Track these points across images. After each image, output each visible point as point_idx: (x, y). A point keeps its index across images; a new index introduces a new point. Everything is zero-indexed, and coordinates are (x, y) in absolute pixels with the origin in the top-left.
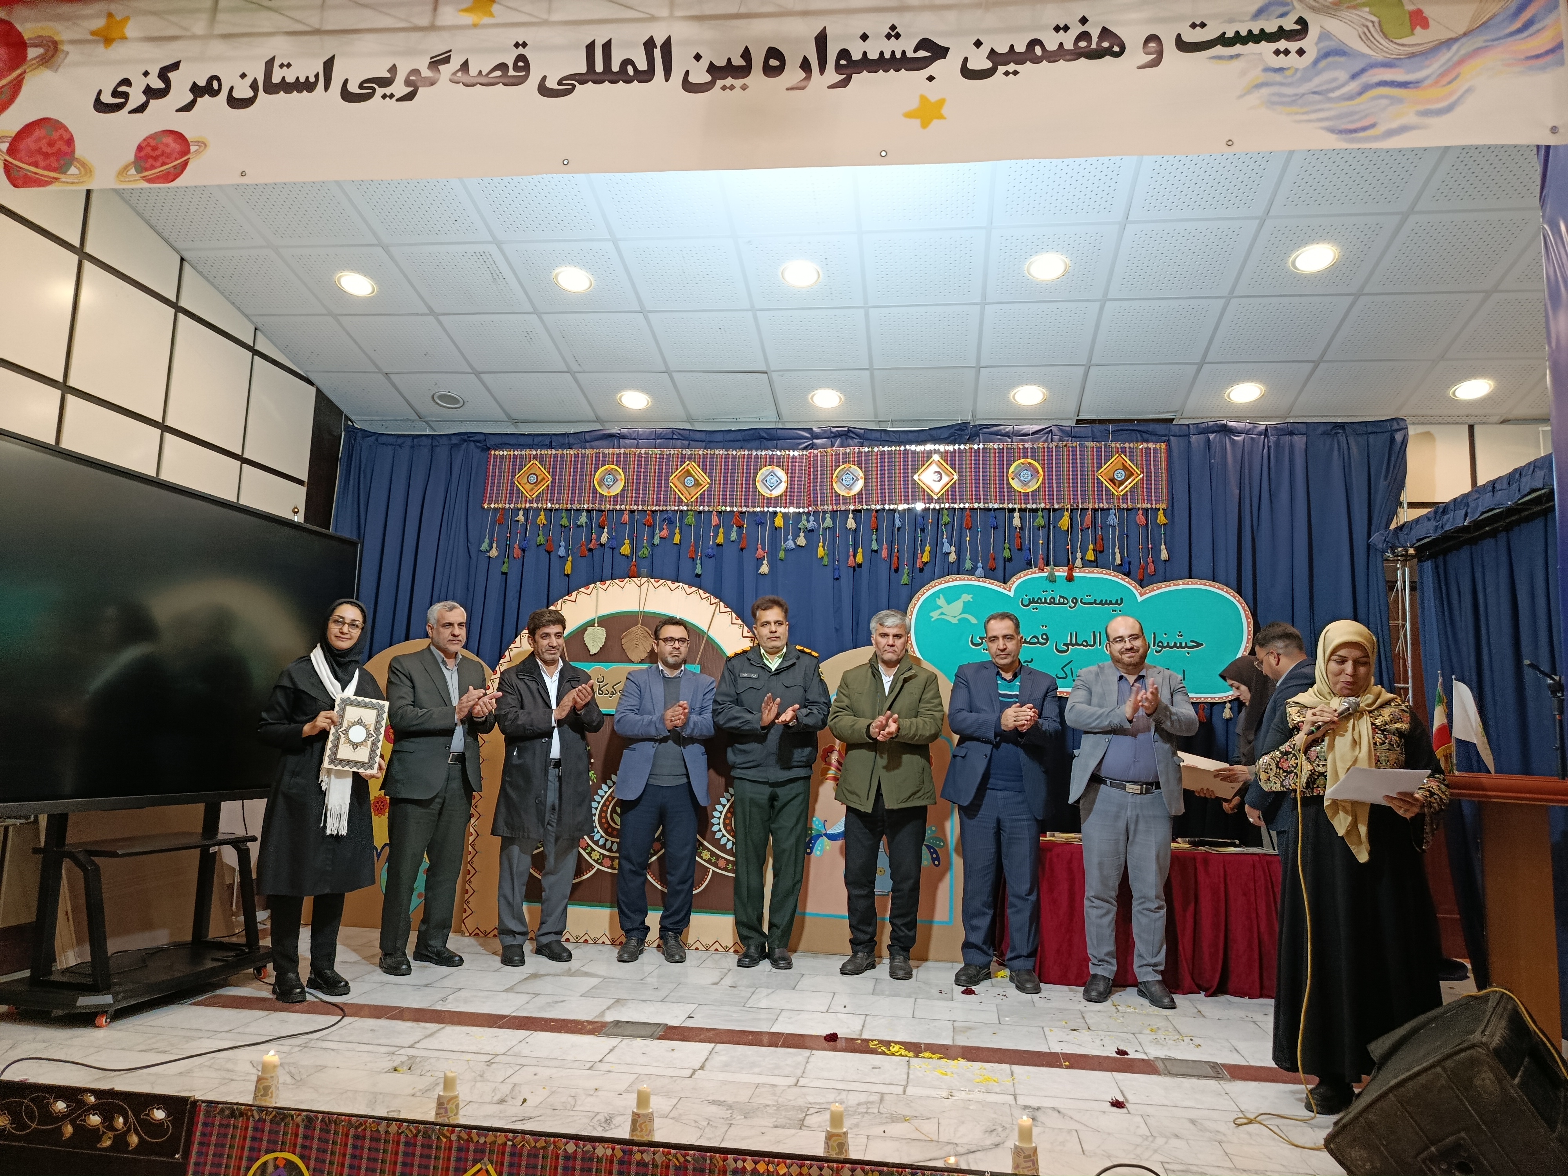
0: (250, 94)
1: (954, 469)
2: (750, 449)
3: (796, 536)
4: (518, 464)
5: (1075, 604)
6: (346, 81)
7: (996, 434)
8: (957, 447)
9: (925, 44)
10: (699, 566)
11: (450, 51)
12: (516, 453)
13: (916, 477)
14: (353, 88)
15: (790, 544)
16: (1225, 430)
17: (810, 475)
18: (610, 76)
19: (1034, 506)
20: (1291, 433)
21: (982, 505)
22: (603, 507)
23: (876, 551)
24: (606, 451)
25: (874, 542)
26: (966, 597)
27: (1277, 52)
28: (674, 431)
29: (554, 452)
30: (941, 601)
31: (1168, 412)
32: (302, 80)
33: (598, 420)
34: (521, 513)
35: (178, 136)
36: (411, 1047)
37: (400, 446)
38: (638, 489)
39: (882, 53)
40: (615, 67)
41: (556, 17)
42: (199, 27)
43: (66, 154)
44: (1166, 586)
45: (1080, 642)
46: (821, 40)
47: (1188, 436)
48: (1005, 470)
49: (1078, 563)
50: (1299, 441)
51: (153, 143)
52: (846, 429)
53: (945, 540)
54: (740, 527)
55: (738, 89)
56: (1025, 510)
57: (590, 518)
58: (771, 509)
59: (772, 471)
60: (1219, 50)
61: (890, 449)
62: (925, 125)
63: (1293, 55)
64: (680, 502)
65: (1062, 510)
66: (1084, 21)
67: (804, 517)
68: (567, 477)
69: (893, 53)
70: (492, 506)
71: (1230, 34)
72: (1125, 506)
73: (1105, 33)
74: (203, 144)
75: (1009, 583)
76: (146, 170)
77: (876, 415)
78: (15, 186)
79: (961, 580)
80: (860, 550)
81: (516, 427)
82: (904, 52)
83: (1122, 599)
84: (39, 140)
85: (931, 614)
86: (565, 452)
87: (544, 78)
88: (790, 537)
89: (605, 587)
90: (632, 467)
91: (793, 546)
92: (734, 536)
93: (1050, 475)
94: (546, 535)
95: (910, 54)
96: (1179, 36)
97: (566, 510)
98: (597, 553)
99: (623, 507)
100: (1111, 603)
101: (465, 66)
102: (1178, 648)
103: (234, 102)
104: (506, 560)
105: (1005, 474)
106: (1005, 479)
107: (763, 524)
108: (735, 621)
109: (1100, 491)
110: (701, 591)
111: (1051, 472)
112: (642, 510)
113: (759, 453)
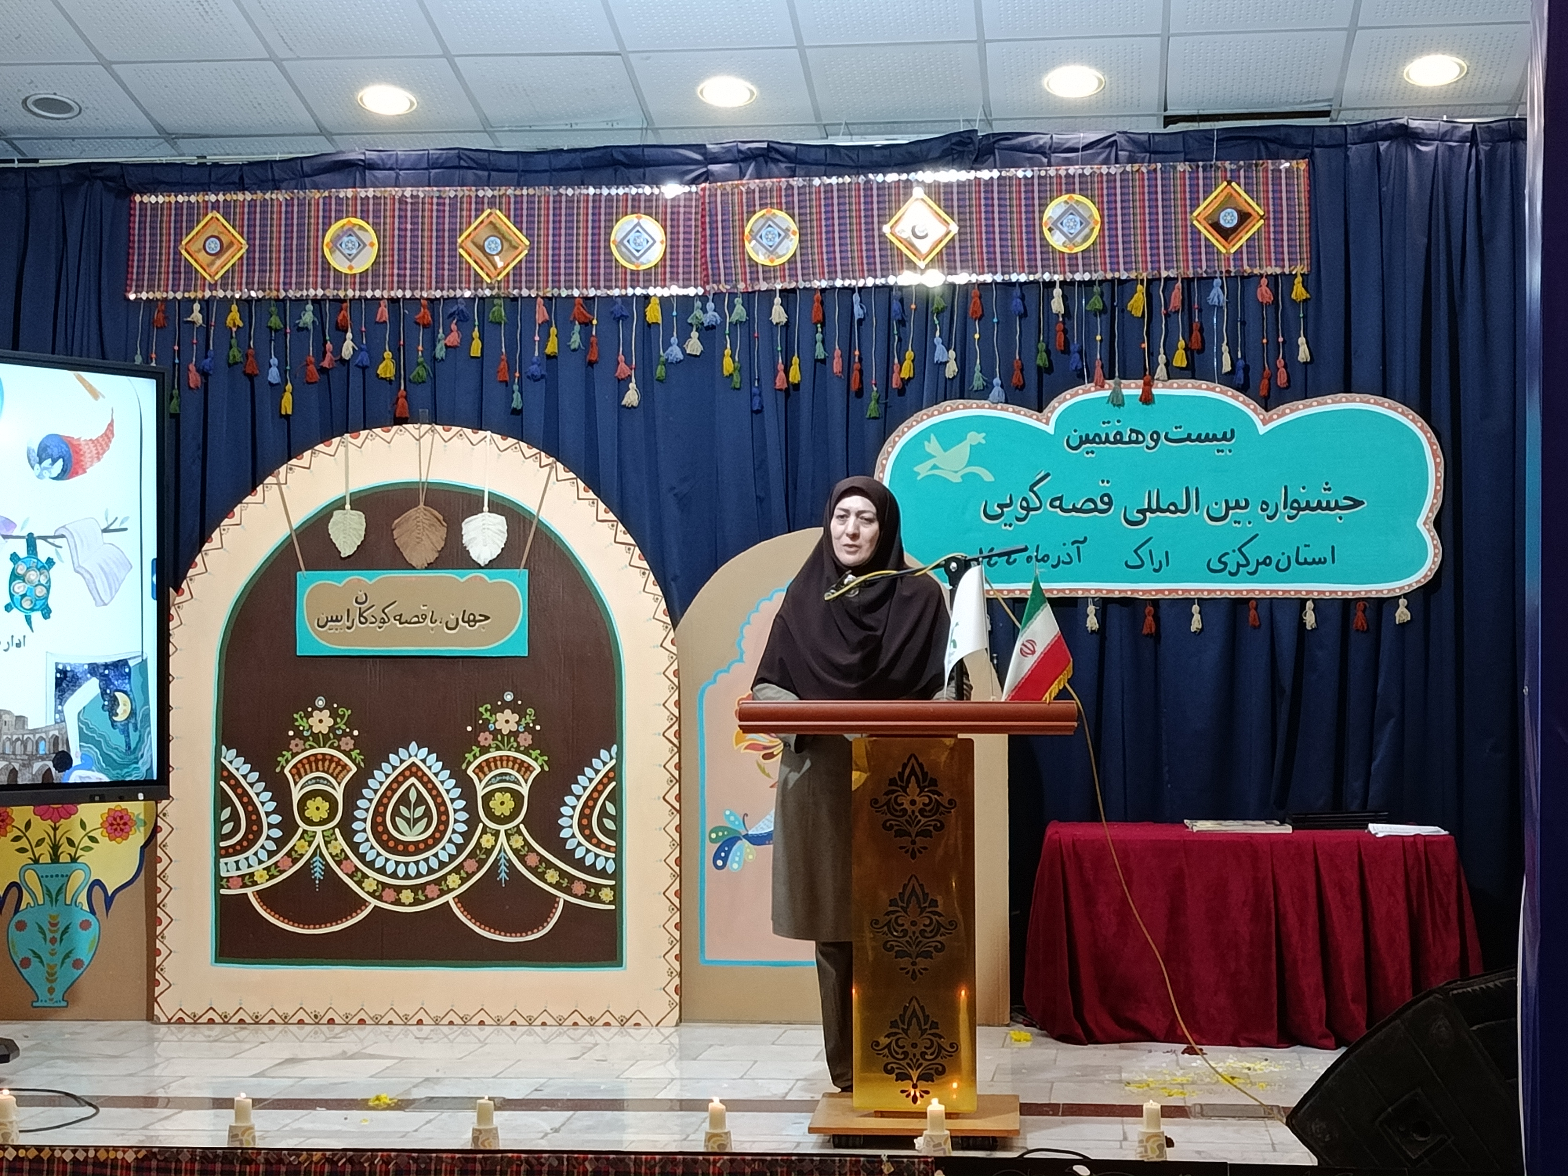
1: (951, 215)
2: (598, 185)
3: (684, 338)
4: (184, 219)
5: (1156, 441)
7: (1023, 148)
8: (954, 175)
10: (517, 395)
12: (180, 199)
13: (886, 229)
15: (675, 352)
16: (1405, 134)
17: (704, 229)
19: (1087, 277)
20: (1515, 138)
21: (999, 278)
22: (342, 294)
23: (823, 361)
24: (342, 193)
25: (819, 345)
28: (461, 153)
29: (249, 196)
31: (1316, 101)
33: (323, 132)
34: (197, 307)
38: (402, 261)
44: (1305, 407)
45: (1165, 509)
47: (1344, 146)
48: (1037, 215)
49: (1161, 371)
52: (765, 145)
53: (938, 340)
54: (586, 324)
56: (1072, 282)
57: (319, 313)
58: (639, 291)
59: (638, 224)
61: (841, 180)
64: (479, 281)
65: (1133, 282)
67: (698, 304)
68: (277, 241)
70: (144, 296)
72: (1238, 272)
75: (1046, 411)
77: (817, 115)
79: (965, 408)
80: (795, 360)
81: (174, 150)
83: (1232, 431)
85: (915, 469)
86: (268, 196)
88: (674, 340)
90: (390, 222)
91: (680, 356)
92: (576, 340)
93: (1113, 222)
94: (243, 346)
97: (277, 300)
98: (336, 379)
99: (378, 294)
100: (1217, 440)
102: (1324, 509)
104: (175, 392)
105: (1037, 222)
106: (1037, 229)
107: (625, 318)
108: (583, 494)
109: (1196, 246)
110: (524, 445)
111: (1112, 216)
112: (413, 299)
113: (614, 191)
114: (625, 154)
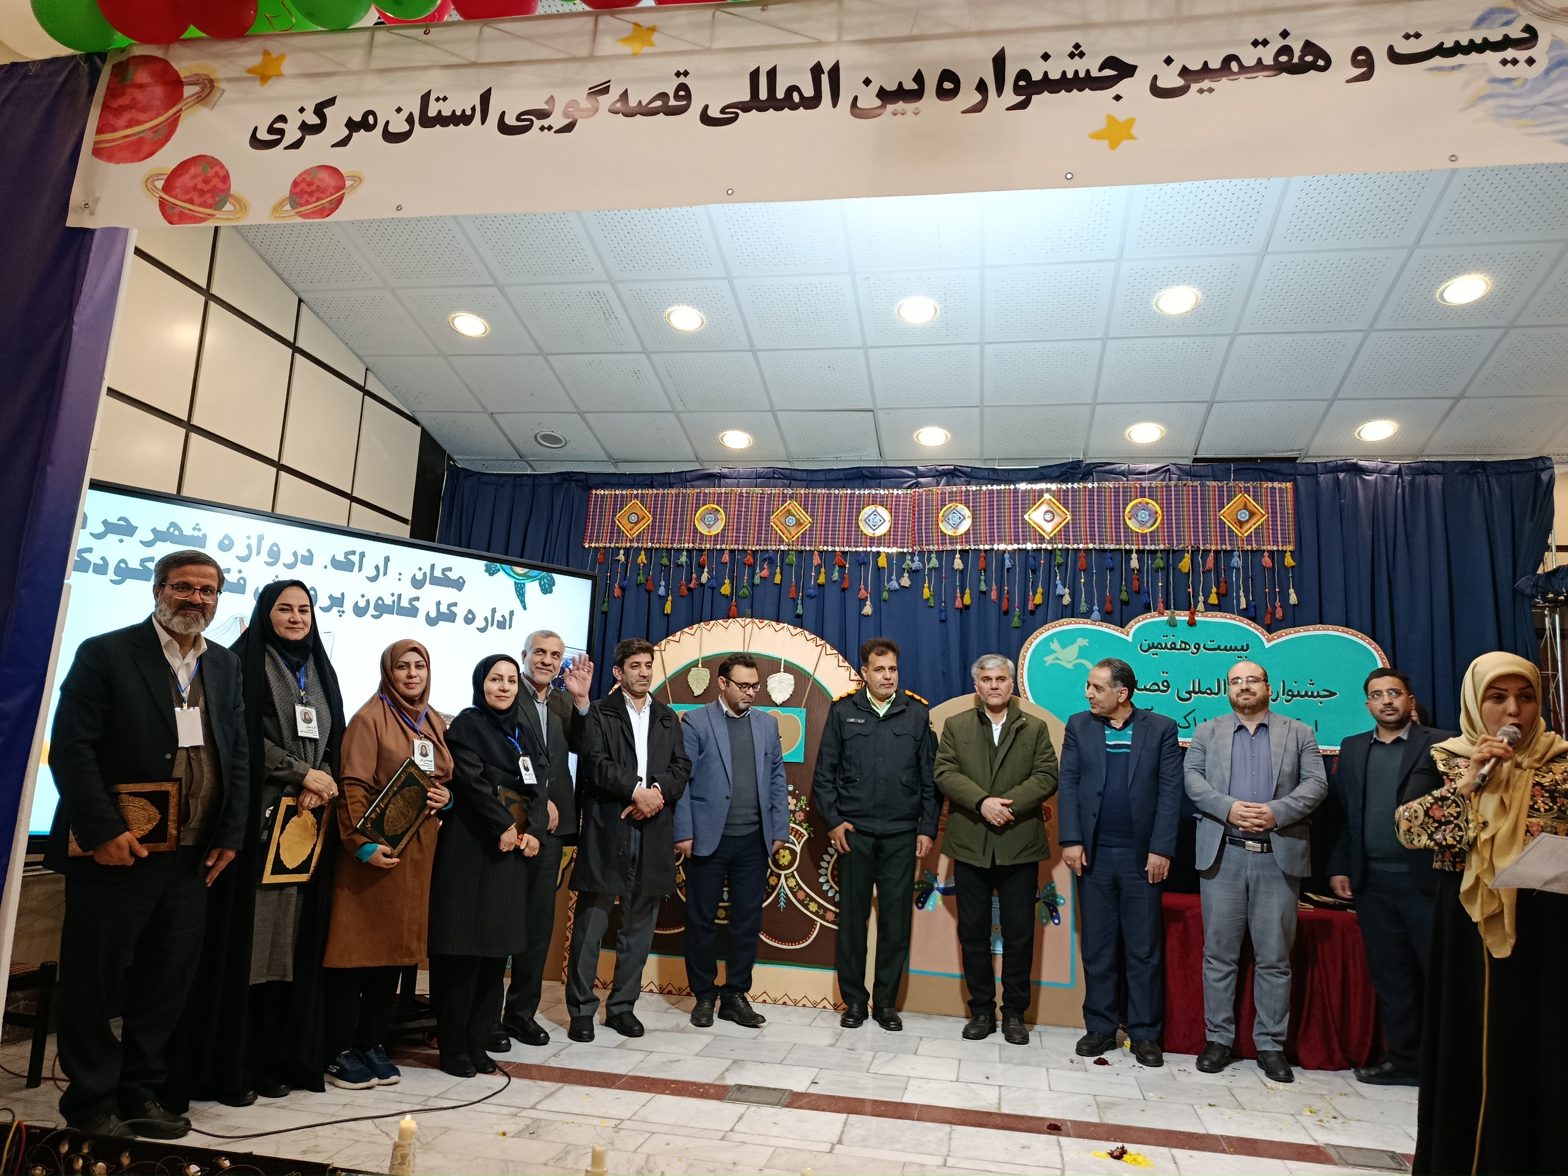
0: (406, 128)
1: (1067, 508)
2: (852, 488)
3: (900, 577)
4: (619, 504)
5: (1198, 649)
6: (503, 114)
7: (1111, 472)
8: (1070, 485)
9: (1111, 62)
10: (800, 606)
11: (609, 81)
12: (617, 492)
13: (1026, 517)
14: (510, 120)
15: (894, 584)
16: (1355, 469)
17: (914, 515)
18: (773, 103)
19: (1153, 547)
20: (1426, 473)
21: (1097, 546)
22: (703, 547)
23: (984, 593)
24: (707, 491)
25: (983, 583)
26: (1082, 642)
27: (1504, 62)
28: (775, 470)
29: (655, 491)
30: (1055, 646)
31: (1292, 450)
32: (458, 113)
33: (698, 460)
34: (622, 552)
35: (334, 171)
36: (533, 1108)
37: (502, 485)
38: (738, 529)
39: (1064, 73)
40: (780, 94)
41: (717, 45)
42: (355, 61)
43: (222, 191)
44: (1295, 632)
45: (1203, 690)
46: (999, 61)
47: (1315, 475)
48: (1121, 510)
49: (1201, 606)
50: (1436, 481)
51: (308, 179)
52: (952, 467)
53: (1058, 582)
54: (842, 567)
55: (910, 115)
56: (1143, 551)
57: (690, 557)
58: (874, 549)
59: (875, 511)
60: (1438, 61)
61: (999, 487)
62: (1113, 146)
63: (1522, 65)
64: (781, 541)
65: (1183, 551)
66: (1285, 34)
67: (909, 557)
68: (669, 517)
69: (1076, 72)
70: (593, 545)
71: (1449, 44)
72: (1249, 548)
73: (1309, 47)
74: (358, 179)
75: (1127, 627)
76: (301, 205)
77: (982, 453)
78: (171, 223)
79: (1076, 623)
80: (968, 591)
81: (616, 467)
82: (1088, 71)
83: (1248, 645)
84: (195, 176)
85: (1045, 659)
86: (666, 491)
87: (706, 108)
88: (894, 577)
89: (709, 627)
90: (733, 507)
91: (898, 587)
92: (836, 576)
93: (1169, 515)
94: (646, 574)
95: (1095, 73)
96: (1391, 48)
97: (667, 549)
98: (697, 594)
99: (724, 547)
100: (1236, 649)
101: (625, 95)
102: (1309, 697)
103: (390, 137)
104: (606, 599)
105: (1121, 514)
106: (1121, 518)
107: (866, 564)
108: (841, 664)
109: (1222, 532)
110: (806, 633)
111: (1169, 512)
112: (743, 550)
113: (862, 492)
114: (869, 472)
